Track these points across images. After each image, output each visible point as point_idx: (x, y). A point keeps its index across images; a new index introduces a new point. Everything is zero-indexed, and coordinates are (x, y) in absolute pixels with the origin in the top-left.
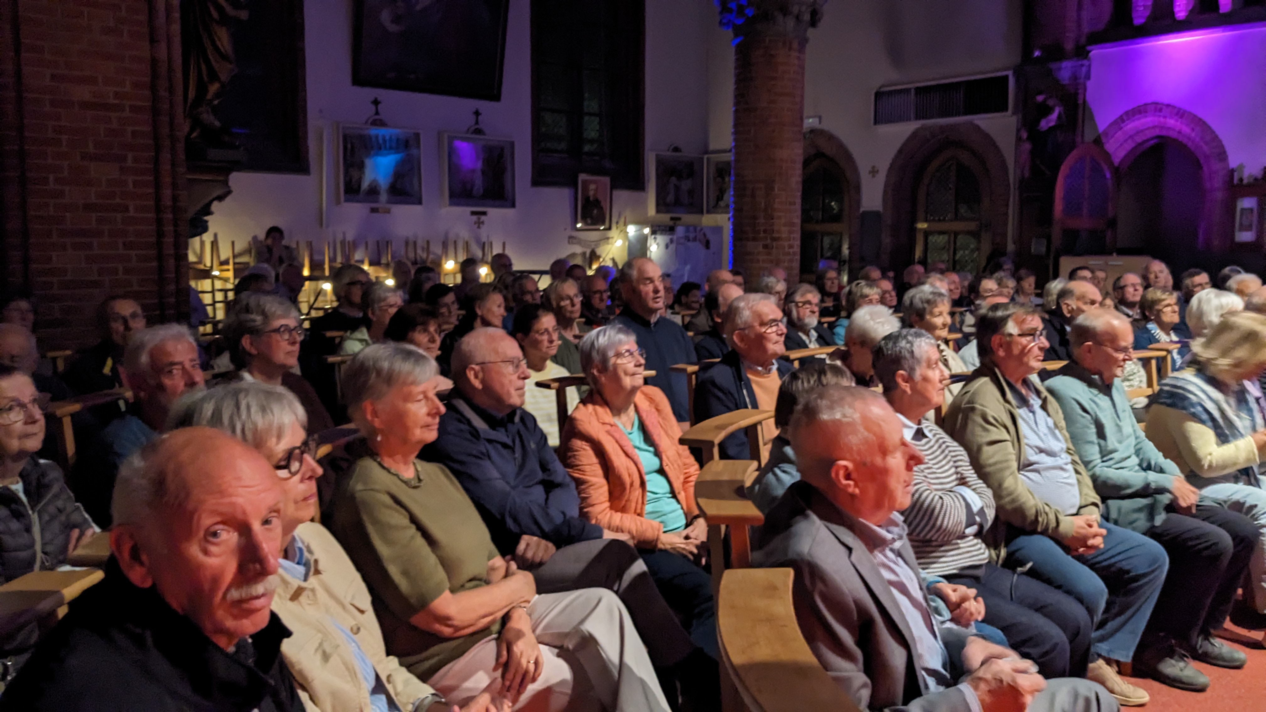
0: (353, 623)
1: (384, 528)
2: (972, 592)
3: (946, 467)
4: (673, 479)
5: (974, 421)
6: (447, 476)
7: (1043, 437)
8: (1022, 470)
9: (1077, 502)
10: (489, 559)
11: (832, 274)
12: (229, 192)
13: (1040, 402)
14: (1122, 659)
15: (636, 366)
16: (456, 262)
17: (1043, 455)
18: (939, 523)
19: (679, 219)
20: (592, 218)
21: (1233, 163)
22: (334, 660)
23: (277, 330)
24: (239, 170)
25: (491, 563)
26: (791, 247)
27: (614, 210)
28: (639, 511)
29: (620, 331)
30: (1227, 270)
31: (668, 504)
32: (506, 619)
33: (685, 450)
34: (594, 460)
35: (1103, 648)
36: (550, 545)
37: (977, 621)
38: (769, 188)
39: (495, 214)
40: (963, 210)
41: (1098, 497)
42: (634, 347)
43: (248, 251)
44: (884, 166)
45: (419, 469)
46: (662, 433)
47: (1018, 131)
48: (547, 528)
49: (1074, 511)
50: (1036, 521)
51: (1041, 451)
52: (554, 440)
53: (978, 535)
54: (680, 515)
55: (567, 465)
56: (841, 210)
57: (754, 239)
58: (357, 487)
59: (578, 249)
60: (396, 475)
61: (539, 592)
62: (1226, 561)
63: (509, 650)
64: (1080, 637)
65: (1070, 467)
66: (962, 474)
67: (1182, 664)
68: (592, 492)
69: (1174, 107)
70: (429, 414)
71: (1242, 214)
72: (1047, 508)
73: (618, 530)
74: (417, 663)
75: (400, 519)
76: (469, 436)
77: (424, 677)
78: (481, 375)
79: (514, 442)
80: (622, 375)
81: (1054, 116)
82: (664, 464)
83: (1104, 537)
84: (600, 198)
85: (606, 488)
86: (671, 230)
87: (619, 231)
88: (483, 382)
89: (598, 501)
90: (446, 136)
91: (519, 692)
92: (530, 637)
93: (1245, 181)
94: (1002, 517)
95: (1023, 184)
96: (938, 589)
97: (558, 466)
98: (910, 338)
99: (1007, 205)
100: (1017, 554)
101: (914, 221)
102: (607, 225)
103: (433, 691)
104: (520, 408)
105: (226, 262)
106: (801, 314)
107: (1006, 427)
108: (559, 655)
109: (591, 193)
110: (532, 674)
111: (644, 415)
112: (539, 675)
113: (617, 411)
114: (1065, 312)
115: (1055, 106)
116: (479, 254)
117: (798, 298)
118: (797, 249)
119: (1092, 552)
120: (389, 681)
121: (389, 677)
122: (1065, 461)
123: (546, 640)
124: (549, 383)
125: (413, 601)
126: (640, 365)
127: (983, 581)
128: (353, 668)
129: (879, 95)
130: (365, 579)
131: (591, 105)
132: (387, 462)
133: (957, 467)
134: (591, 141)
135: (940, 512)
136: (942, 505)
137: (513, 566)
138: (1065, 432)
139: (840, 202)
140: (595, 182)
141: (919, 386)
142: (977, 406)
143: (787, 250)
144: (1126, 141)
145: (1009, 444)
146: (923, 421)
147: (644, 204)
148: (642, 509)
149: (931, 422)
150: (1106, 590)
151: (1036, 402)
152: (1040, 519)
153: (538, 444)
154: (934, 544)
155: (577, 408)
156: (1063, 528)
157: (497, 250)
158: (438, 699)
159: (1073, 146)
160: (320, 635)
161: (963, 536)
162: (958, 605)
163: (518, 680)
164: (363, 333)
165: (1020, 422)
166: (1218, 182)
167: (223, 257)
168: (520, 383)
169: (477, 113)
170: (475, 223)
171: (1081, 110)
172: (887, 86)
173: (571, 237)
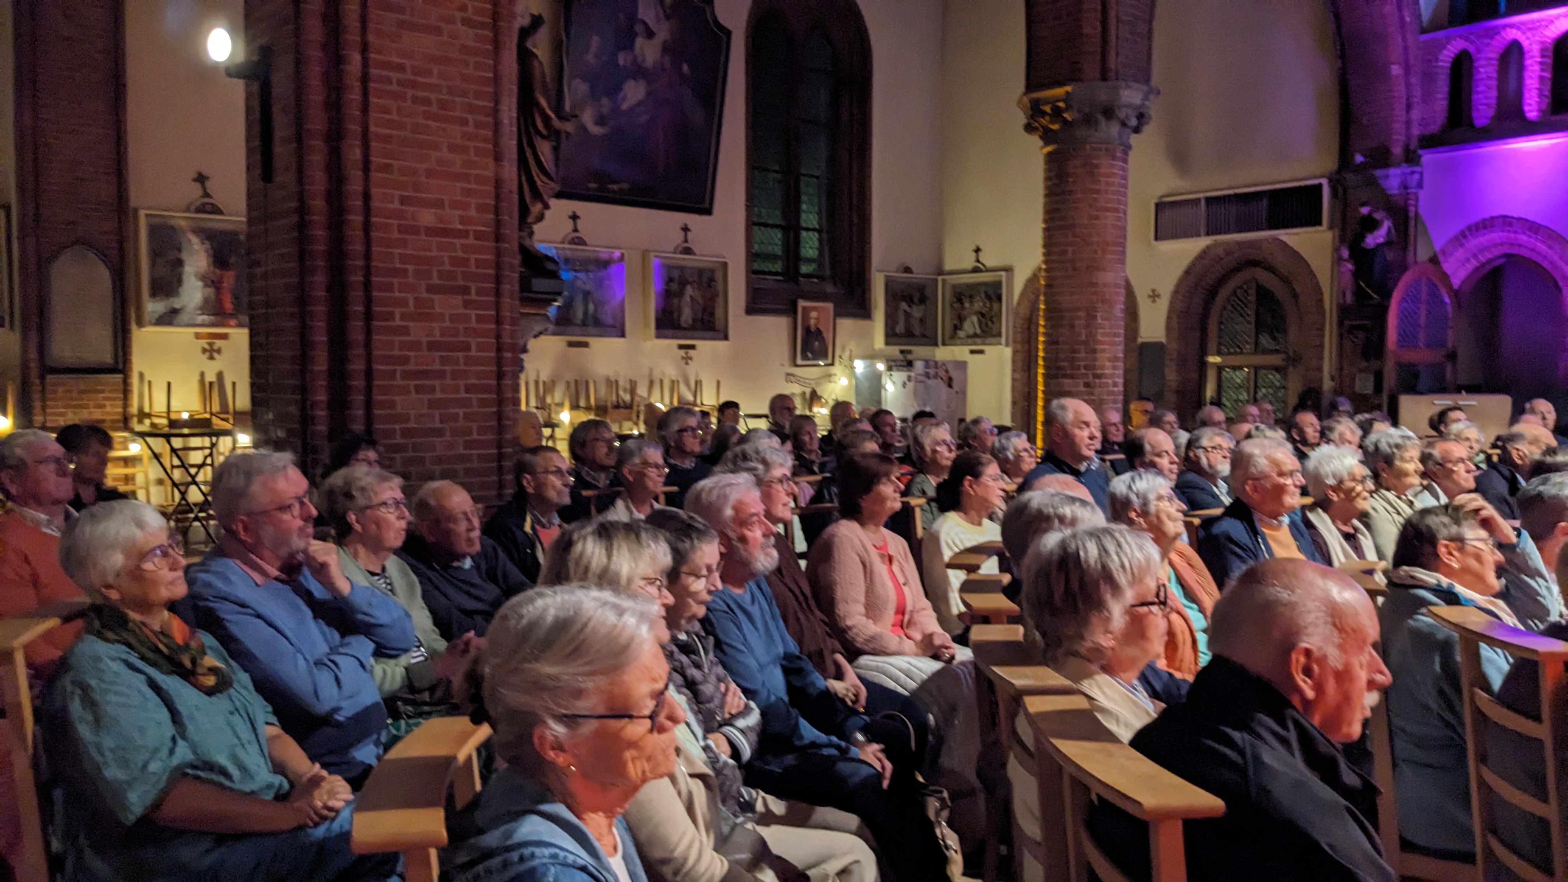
15: (1177, 511)
19: (912, 352)
20: (813, 352)
26: (1115, 385)
27: (837, 342)
39: (705, 347)
40: (1265, 341)
44: (1166, 291)
47: (1337, 250)
57: (1072, 377)
69: (1527, 221)
81: (1383, 231)
84: (823, 327)
86: (906, 365)
87: (843, 367)
90: (651, 256)
99: (1323, 336)
101: (1204, 353)
102: (829, 360)
106: (1212, 459)
109: (812, 322)
114: (1515, 458)
115: (1383, 220)
117: (1205, 442)
129: (1160, 207)
131: (809, 218)
134: (810, 261)
140: (816, 309)
144: (1467, 260)
147: (868, 336)
159: (1403, 267)
169: (686, 229)
170: (683, 358)
171: (1412, 223)
172: (1168, 196)
173: (788, 374)
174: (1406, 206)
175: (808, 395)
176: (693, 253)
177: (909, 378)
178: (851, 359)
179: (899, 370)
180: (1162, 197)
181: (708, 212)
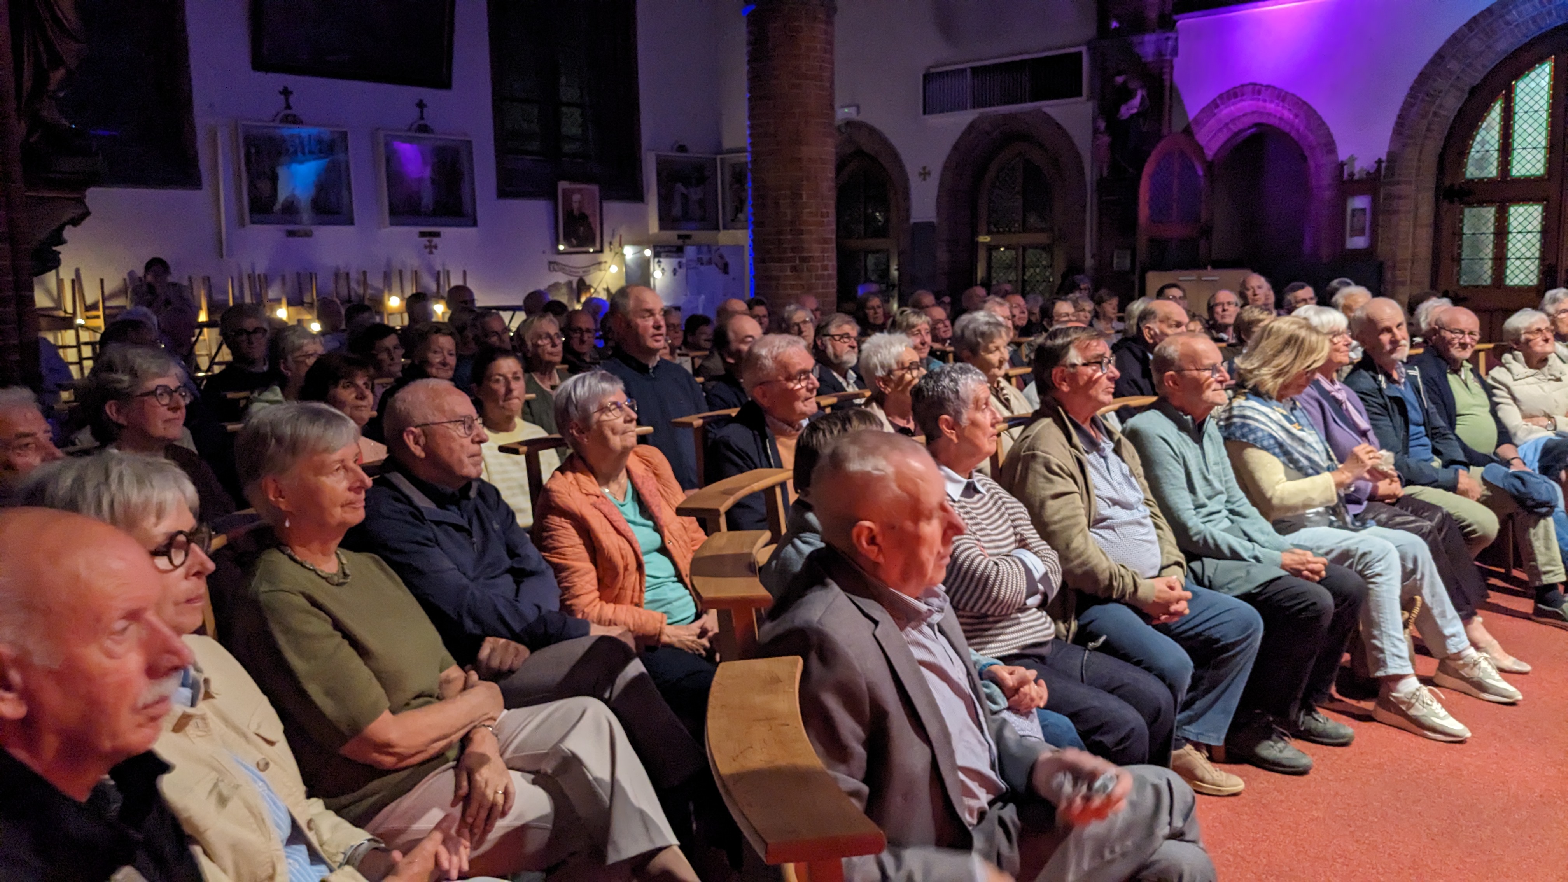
0: (259, 757)
1: (298, 637)
2: (1032, 674)
3: (1004, 528)
4: (678, 559)
5: (1036, 471)
6: (382, 569)
7: (1118, 487)
8: (1094, 526)
9: (1158, 562)
10: (441, 671)
11: (875, 302)
12: (87, 214)
13: (1112, 445)
14: (1213, 743)
15: (625, 422)
16: (402, 299)
17: (1117, 507)
18: (994, 594)
19: (688, 237)
20: (578, 238)
21: (1343, 155)
22: (234, 804)
23: (153, 393)
24: (100, 184)
25: (444, 674)
26: (825, 268)
27: (605, 227)
28: (636, 600)
29: (603, 378)
30: (1335, 283)
31: (673, 590)
32: (466, 741)
33: (691, 522)
34: (577, 540)
35: (1191, 731)
36: (522, 647)
37: (1038, 707)
38: (796, 195)
39: (450, 234)
40: (1032, 219)
41: (1182, 555)
42: (622, 399)
43: (121, 292)
44: (936, 167)
45: (344, 561)
46: (663, 503)
47: (1094, 120)
48: (517, 627)
49: (1156, 573)
50: (1111, 585)
51: (1115, 503)
52: (525, 519)
53: (1041, 606)
54: (687, 603)
55: (542, 548)
56: (887, 220)
57: (780, 260)
58: (261, 587)
59: (562, 278)
60: (314, 571)
61: (508, 707)
62: (1327, 622)
63: (471, 781)
64: (1161, 718)
65: (1149, 521)
66: (1021, 535)
67: (1281, 745)
68: (576, 580)
69: (1274, 88)
70: (350, 489)
71: (1353, 216)
72: (1123, 570)
73: (611, 623)
74: (350, 804)
75: (320, 626)
76: (410, 518)
77: (359, 822)
78: (422, 440)
79: (470, 523)
80: (609, 433)
81: (1136, 101)
82: (667, 541)
83: (1189, 601)
84: (588, 212)
85: (593, 574)
86: (676, 251)
87: (613, 254)
88: (425, 448)
89: (584, 591)
90: (381, 135)
91: (485, 832)
92: (497, 762)
93: (1356, 177)
94: (1071, 585)
95: (1102, 185)
96: (995, 674)
97: (531, 550)
98: (954, 375)
99: (1084, 211)
100: (1090, 628)
101: (975, 233)
102: (598, 247)
103: (370, 837)
104: (479, 479)
105: (94, 307)
106: (839, 349)
107: (1072, 477)
108: (534, 782)
109: (575, 206)
110: (501, 808)
111: (639, 482)
112: (510, 808)
113: (605, 479)
114: (1147, 337)
115: (1136, 90)
116: (433, 287)
117: (833, 330)
118: (832, 271)
119: (1176, 619)
120: (310, 828)
121: (310, 822)
122: (1143, 514)
123: (519, 764)
124: (516, 447)
125: (343, 727)
126: (631, 421)
127: (1049, 662)
128: (260, 814)
129: (928, 78)
130: (273, 703)
131: (569, 92)
132: (300, 553)
133: (1015, 527)
134: (572, 139)
135: (995, 581)
136: (998, 572)
137: (474, 676)
138: (1143, 480)
139: (886, 210)
140: (580, 191)
141: (967, 433)
142: (1039, 453)
143: (820, 272)
144: (1220, 130)
145: (1077, 496)
146: (975, 474)
147: (642, 219)
148: (640, 598)
149: (986, 475)
150: (1192, 664)
151: (1108, 446)
152: (1115, 584)
153: (502, 524)
154: (991, 619)
155: (553, 476)
156: (1141, 593)
157: (456, 281)
158: (375, 845)
159: (1160, 137)
160: (214, 775)
161: (1023, 609)
162: (1016, 690)
163: (483, 814)
164: (276, 393)
165: (1089, 469)
166: (1326, 178)
167: (89, 301)
168: (475, 447)
169: (421, 105)
170: (426, 247)
171: (1167, 93)
172: (937, 66)
173: (550, 263)
174: (1161, 74)
175: (575, 285)
176: (432, 132)
177: (680, 265)
178: (621, 246)
179: (667, 256)
180: (932, 67)
181: (446, 84)
